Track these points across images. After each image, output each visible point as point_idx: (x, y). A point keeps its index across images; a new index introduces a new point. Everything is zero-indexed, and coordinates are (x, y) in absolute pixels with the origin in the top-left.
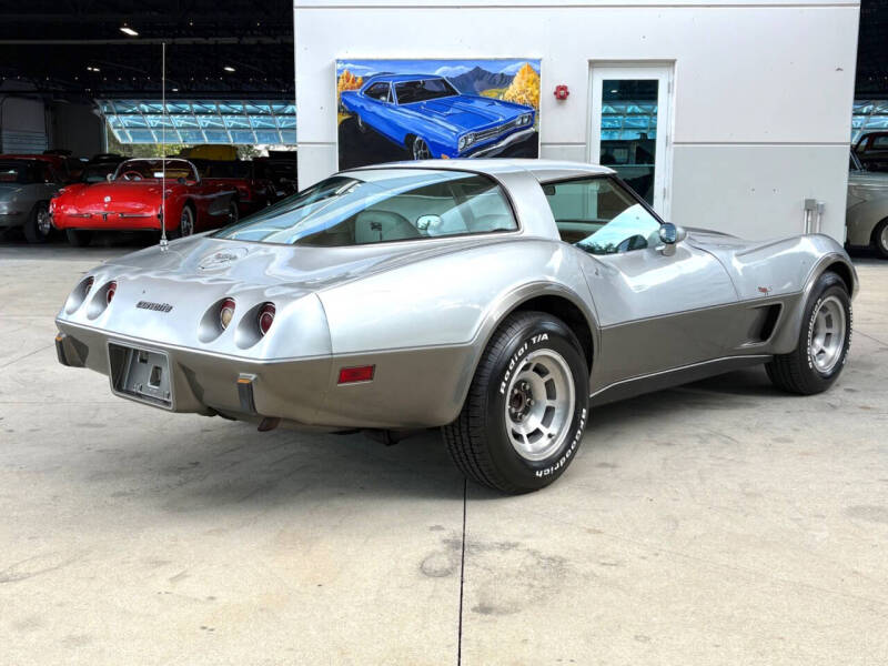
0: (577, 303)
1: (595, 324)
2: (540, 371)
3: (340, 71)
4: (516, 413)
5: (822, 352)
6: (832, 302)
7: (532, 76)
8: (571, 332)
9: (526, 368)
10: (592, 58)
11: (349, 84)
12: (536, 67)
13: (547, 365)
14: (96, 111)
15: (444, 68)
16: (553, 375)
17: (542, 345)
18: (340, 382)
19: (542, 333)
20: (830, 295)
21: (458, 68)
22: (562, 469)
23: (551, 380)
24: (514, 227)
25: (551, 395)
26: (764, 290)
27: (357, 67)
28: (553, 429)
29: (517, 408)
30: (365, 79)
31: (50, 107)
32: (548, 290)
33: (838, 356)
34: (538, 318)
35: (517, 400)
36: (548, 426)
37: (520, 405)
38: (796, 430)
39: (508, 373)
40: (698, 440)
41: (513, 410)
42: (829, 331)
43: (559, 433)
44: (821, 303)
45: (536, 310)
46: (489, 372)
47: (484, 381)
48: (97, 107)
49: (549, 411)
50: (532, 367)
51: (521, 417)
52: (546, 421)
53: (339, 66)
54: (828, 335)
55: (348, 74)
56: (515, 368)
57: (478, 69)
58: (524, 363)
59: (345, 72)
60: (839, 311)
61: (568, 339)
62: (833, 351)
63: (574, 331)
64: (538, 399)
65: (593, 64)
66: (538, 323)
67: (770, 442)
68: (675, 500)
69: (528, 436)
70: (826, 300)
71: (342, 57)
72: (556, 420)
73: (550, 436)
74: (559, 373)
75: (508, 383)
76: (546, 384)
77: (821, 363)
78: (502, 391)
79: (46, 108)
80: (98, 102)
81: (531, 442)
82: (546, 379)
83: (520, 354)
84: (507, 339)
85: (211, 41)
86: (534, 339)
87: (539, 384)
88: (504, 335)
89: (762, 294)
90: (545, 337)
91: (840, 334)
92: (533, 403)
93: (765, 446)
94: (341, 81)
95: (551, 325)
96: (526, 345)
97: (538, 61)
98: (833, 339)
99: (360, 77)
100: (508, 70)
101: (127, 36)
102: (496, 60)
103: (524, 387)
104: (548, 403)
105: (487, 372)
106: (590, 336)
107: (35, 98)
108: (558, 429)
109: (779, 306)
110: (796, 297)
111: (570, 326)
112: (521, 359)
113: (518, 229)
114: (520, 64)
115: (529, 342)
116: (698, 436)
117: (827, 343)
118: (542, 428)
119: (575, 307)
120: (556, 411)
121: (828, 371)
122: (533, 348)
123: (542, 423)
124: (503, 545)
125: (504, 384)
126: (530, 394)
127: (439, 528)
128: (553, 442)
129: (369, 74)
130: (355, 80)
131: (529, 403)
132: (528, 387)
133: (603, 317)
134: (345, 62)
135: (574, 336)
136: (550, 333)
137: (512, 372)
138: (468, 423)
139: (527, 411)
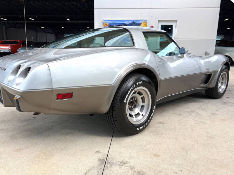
0: (153, 71)
1: (159, 78)
2: (140, 94)
3: (104, 22)
4: (131, 108)
5: (220, 87)
6: (224, 73)
7: (145, 23)
8: (151, 81)
9: (134, 93)
10: (159, 20)
11: (106, 25)
12: (146, 21)
13: (142, 92)
14: (64, 36)
15: (126, 22)
16: (144, 95)
17: (140, 85)
18: (57, 99)
19: (140, 81)
20: (224, 72)
21: (129, 22)
22: (146, 126)
23: (144, 97)
24: (133, 45)
25: (143, 101)
26: (208, 69)
27: (107, 21)
28: (144, 113)
29: (131, 106)
30: (109, 24)
31: (56, 35)
32: (143, 66)
33: (225, 88)
34: (139, 76)
35: (131, 103)
36: (142, 112)
37: (133, 105)
38: (217, 111)
39: (127, 95)
40: (188, 113)
41: (130, 107)
42: (223, 81)
43: (146, 114)
44: (222, 73)
45: (138, 73)
46: (121, 95)
47: (118, 98)
48: (64, 35)
49: (143, 106)
50: (137, 92)
51: (133, 109)
52: (141, 110)
53: (104, 21)
54: (222, 82)
55: (106, 23)
56: (130, 93)
57: (133, 22)
58: (134, 91)
59: (105, 23)
60: (226, 76)
61: (150, 83)
62: (224, 87)
63: (152, 81)
64: (139, 103)
65: (159, 21)
66: (139, 78)
67: (210, 115)
68: (185, 139)
69: (135, 115)
70: (223, 73)
71: (104, 19)
72: (145, 110)
73: (142, 115)
74: (146, 94)
75: (127, 99)
76: (142, 98)
77: (220, 90)
78: (125, 101)
79: (55, 35)
80: (65, 34)
81: (136, 117)
82: (142, 96)
83: (132, 88)
84: (127, 83)
85: (84, 22)
86: (137, 83)
87: (139, 98)
88: (126, 82)
89: (207, 71)
90: (141, 82)
91: (226, 82)
92: (137, 104)
93: (209, 116)
94: (104, 24)
95: (144, 79)
96: (134, 85)
97: (147, 20)
98: (224, 84)
99: (108, 24)
100: (140, 22)
101: (68, 20)
102: (138, 20)
103: (134, 99)
104: (142, 104)
105: (120, 95)
106: (157, 82)
107: (53, 34)
108: (145, 113)
109: (211, 74)
110: (216, 72)
111: (150, 79)
112: (132, 90)
113: (134, 45)
114: (143, 21)
115: (136, 84)
116: (188, 112)
117: (222, 85)
118: (140, 113)
119: (152, 72)
120: (145, 107)
121: (222, 92)
122: (137, 86)
123: (140, 111)
124: (121, 163)
125: (126, 99)
126: (136, 101)
127: (99, 152)
128: (144, 117)
129: (110, 23)
130: (107, 24)
131: (136, 104)
132: (135, 99)
133: (162, 76)
134: (105, 20)
135: (151, 82)
136: (143, 81)
137: (129, 95)
138: (112, 113)
139: (135, 107)
